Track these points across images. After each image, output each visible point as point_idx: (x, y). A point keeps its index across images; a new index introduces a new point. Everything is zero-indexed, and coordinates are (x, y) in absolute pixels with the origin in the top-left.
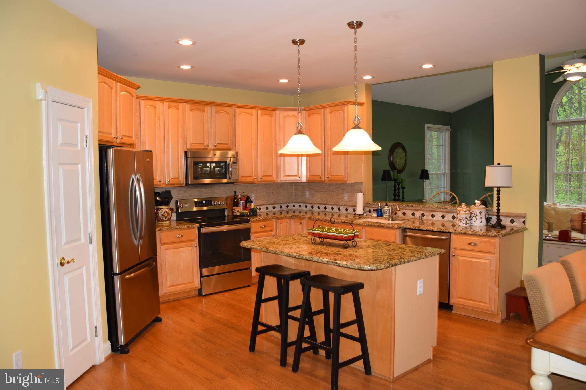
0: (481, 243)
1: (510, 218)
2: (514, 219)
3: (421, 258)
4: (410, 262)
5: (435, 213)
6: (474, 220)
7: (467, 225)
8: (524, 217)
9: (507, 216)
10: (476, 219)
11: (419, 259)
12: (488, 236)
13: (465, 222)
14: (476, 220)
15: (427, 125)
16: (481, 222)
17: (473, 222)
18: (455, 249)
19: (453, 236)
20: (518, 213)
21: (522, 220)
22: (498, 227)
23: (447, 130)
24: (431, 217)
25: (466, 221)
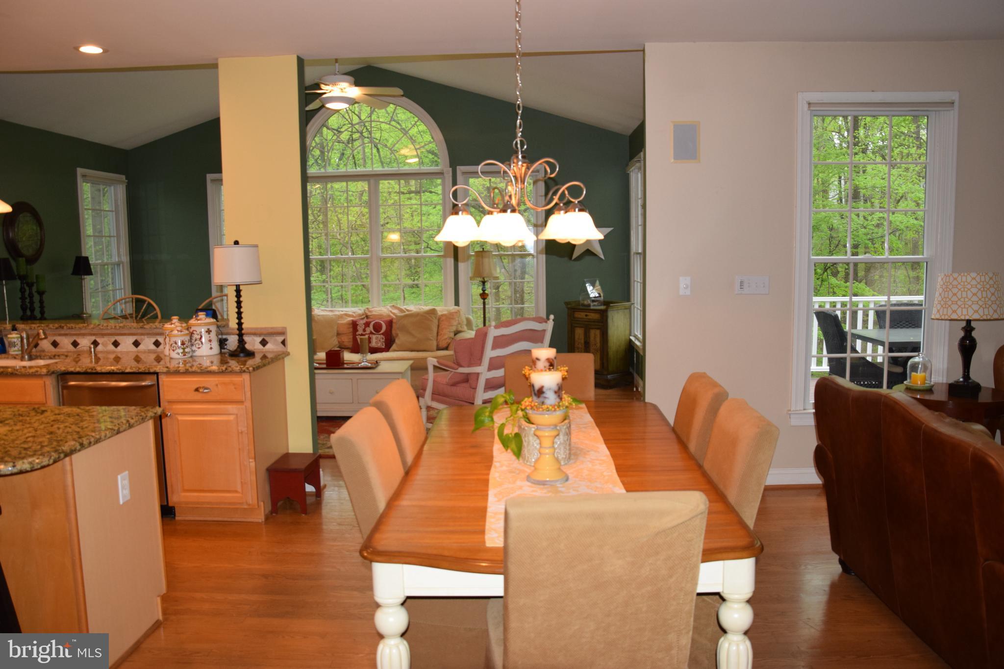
0: (217, 385)
1: (260, 336)
2: (267, 339)
3: (121, 429)
4: (100, 442)
5: (119, 339)
6: (197, 346)
7: (185, 355)
8: (282, 333)
9: (255, 334)
10: (202, 343)
11: (117, 433)
12: (229, 372)
13: (182, 351)
14: (201, 345)
15: (80, 171)
16: (211, 348)
17: (196, 349)
18: (170, 402)
19: (163, 379)
20: (272, 328)
21: (280, 339)
22: (242, 355)
23: (120, 182)
24: (112, 347)
25: (184, 349)
